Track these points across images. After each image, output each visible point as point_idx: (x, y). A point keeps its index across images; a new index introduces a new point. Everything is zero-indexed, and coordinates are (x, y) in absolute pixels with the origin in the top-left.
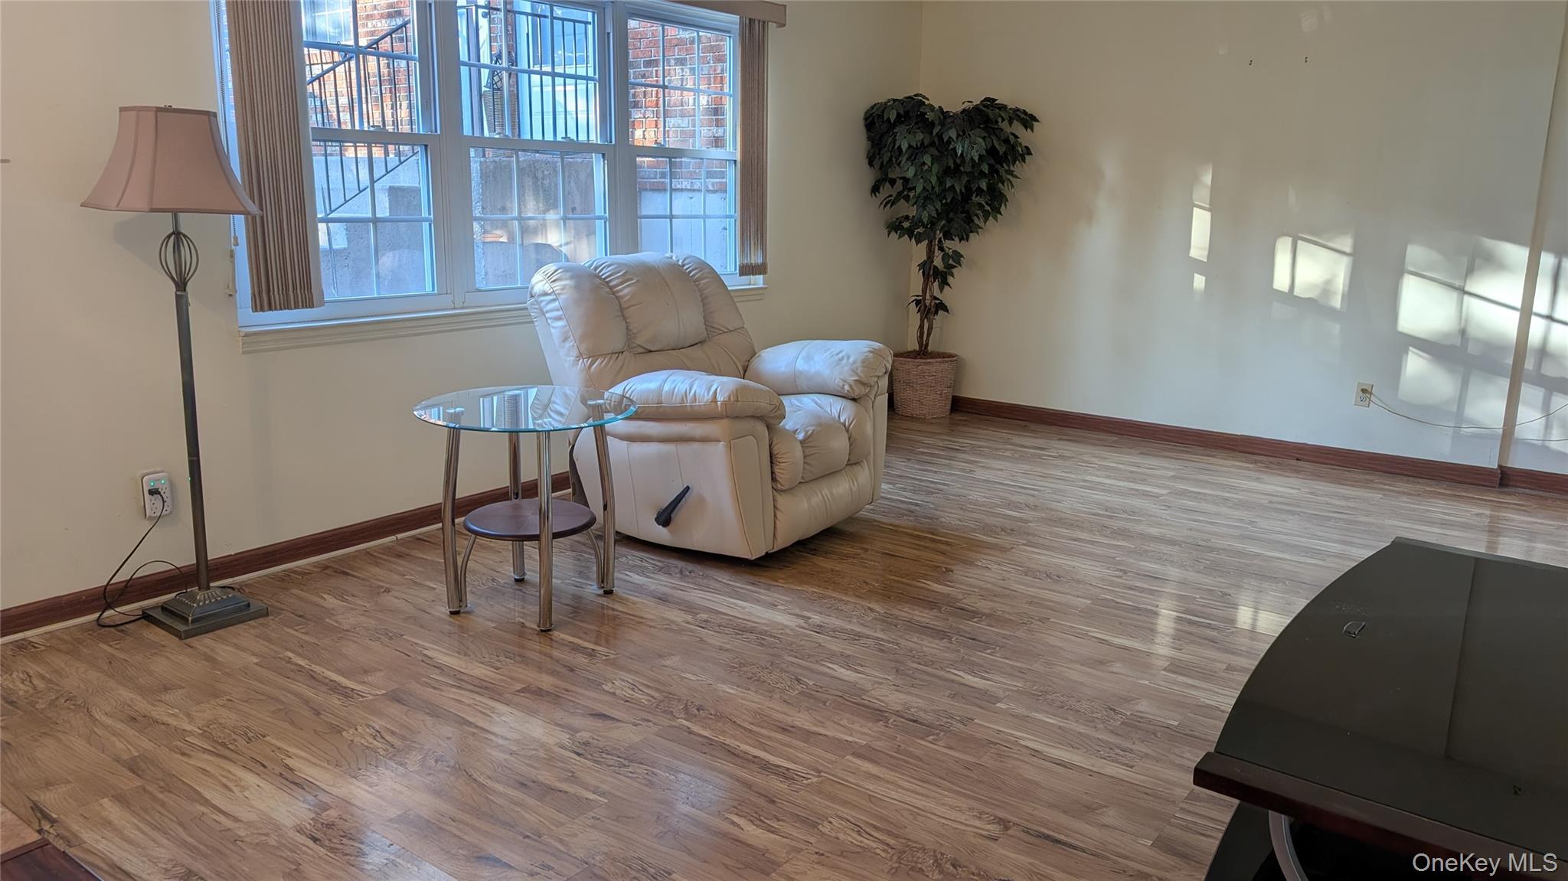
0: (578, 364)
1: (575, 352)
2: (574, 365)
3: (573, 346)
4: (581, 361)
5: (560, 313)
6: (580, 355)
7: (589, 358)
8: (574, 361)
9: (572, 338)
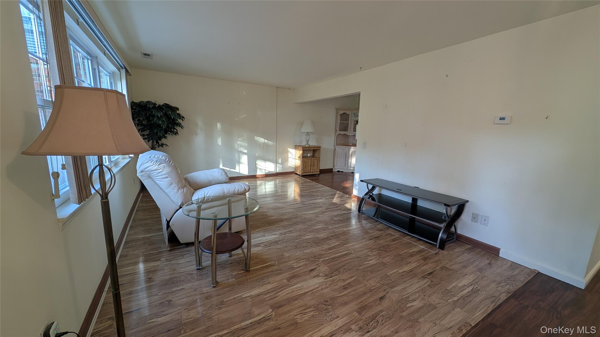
0: (179, 191)
1: (177, 188)
2: (177, 192)
3: (175, 186)
4: (180, 190)
5: (167, 176)
6: (179, 189)
7: (182, 188)
8: (177, 191)
9: (174, 183)
